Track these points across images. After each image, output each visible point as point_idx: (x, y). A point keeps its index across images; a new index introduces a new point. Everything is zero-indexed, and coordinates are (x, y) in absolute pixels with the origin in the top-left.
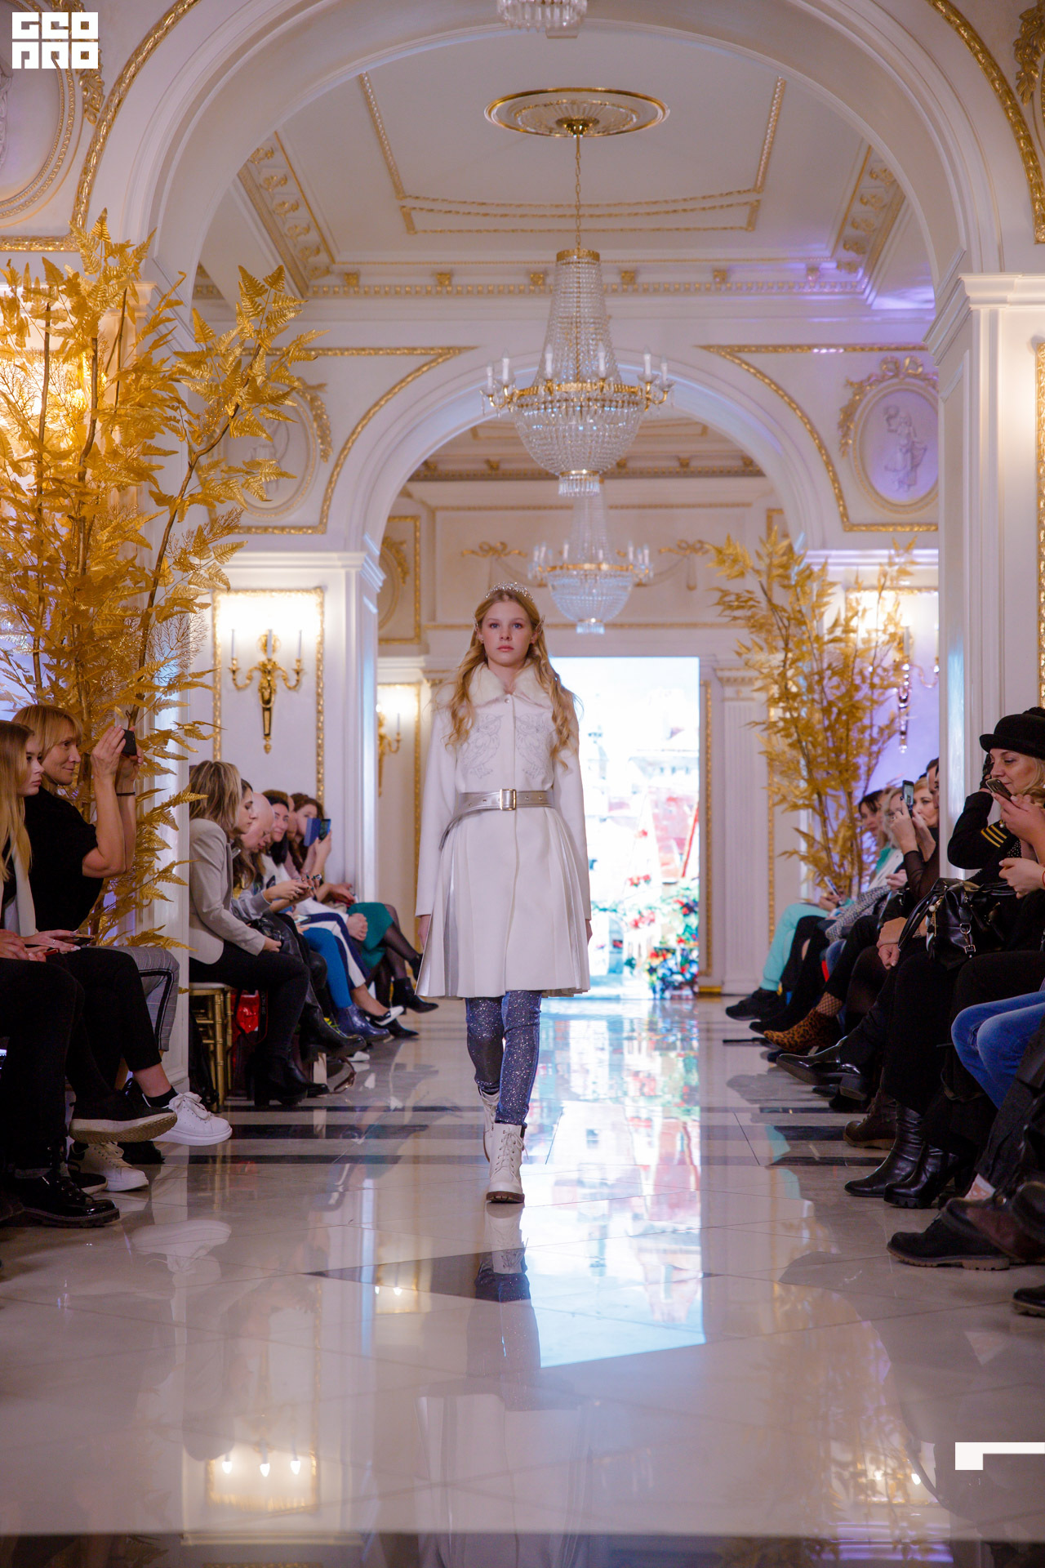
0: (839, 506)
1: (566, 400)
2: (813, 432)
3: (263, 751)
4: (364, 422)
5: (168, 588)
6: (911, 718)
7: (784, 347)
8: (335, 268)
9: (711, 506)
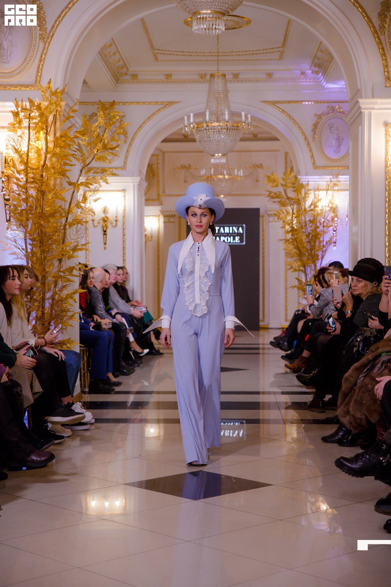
0: (312, 160)
1: (214, 129)
2: (303, 132)
3: (104, 249)
4: (140, 129)
5: (73, 215)
6: (337, 238)
7: (292, 102)
8: (129, 73)
9: (265, 151)
